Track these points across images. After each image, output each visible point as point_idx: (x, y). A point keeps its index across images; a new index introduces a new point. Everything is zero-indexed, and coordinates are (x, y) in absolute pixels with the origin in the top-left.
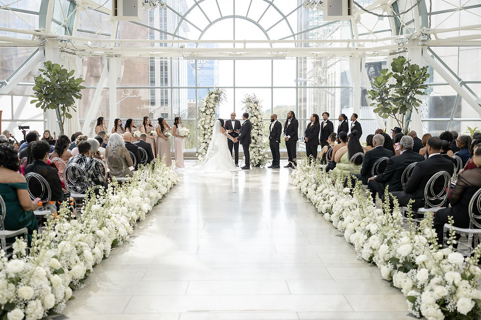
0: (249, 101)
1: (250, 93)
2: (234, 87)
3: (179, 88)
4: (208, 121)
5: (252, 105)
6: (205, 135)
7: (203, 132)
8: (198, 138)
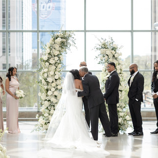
0: (105, 47)
1: (107, 37)
2: (85, 31)
3: (22, 31)
4: (52, 73)
5: (108, 52)
6: (47, 90)
7: (46, 87)
8: (40, 94)
